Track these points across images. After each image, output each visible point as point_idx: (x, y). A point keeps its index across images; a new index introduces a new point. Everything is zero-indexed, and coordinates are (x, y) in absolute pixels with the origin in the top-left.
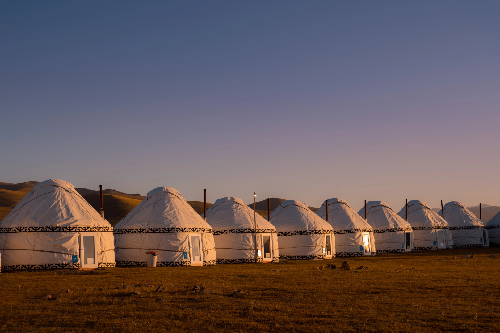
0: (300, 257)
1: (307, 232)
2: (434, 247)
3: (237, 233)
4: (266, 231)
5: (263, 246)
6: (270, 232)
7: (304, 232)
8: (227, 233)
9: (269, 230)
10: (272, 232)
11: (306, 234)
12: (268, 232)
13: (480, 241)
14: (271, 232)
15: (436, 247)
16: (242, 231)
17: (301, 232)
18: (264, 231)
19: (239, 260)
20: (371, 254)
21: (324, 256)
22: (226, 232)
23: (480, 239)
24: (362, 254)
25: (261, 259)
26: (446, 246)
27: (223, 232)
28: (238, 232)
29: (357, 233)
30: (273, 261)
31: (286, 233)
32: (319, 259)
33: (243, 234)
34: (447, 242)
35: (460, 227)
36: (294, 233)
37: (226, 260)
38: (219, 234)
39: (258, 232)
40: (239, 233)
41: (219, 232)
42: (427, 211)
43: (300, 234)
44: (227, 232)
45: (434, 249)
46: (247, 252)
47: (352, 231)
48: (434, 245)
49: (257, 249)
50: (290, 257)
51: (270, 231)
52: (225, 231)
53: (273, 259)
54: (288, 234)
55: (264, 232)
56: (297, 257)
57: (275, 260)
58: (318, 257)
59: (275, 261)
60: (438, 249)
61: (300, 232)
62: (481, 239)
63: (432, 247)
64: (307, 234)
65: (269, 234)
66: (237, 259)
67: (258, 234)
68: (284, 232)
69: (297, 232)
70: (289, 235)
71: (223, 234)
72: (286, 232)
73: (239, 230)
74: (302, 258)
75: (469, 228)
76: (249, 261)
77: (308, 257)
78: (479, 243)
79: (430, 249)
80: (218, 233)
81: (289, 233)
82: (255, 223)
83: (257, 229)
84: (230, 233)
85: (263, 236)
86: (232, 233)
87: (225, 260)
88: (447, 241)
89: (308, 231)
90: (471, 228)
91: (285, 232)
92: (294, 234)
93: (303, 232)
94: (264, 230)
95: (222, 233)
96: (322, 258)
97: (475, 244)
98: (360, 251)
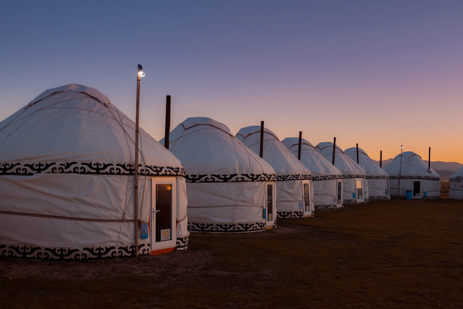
0: (221, 226)
1: (236, 177)
2: (353, 201)
3: (84, 173)
4: (163, 170)
5: (155, 210)
6: (173, 175)
7: (232, 176)
8: (53, 172)
9: (171, 168)
10: (179, 174)
11: (235, 180)
12: (168, 173)
13: (385, 193)
14: (175, 173)
15: (355, 200)
16: (98, 169)
17: (225, 175)
18: (158, 172)
19: (86, 252)
20: (311, 215)
21: (264, 224)
22: (50, 169)
23: (384, 191)
24: (302, 214)
25: (148, 247)
26: (365, 199)
27: (42, 167)
28: (88, 169)
29: (296, 181)
30: (178, 249)
31: (196, 178)
32: (256, 230)
33: (101, 177)
34: (365, 194)
35: (367, 177)
36: (211, 178)
37: (47, 249)
38: (31, 174)
39: (142, 174)
40: (89, 173)
41: (31, 167)
42: (342, 155)
43: (223, 180)
44: (55, 168)
45: (353, 202)
46: (110, 229)
47: (289, 177)
48: (353, 198)
49: (139, 218)
50: (201, 226)
51: (173, 172)
52: (47, 166)
53: (177, 243)
54: (199, 179)
55: (158, 175)
56: (215, 226)
57: (182, 247)
58: (254, 226)
59: (182, 249)
60: (356, 203)
61: (223, 177)
62: (386, 191)
63: (351, 200)
64: (237, 181)
65: (171, 180)
66: (81, 249)
67: (142, 177)
68: (192, 176)
69: (218, 176)
70: (202, 182)
71: (43, 174)
72: (196, 176)
73: (90, 165)
74: (226, 228)
75: (376, 177)
76: (115, 252)
77: (237, 226)
78: (384, 195)
79: (349, 203)
80: (29, 170)
81: (201, 177)
82: (137, 149)
83: (140, 165)
84: (62, 172)
85: (157, 185)
86: (70, 172)
87: (43, 251)
88: (366, 192)
89: (240, 176)
90: (378, 178)
91: (194, 176)
92: (212, 180)
93: (229, 176)
94: (159, 169)
95: (39, 171)
96: (261, 229)
97: (380, 196)
98: (299, 210)
